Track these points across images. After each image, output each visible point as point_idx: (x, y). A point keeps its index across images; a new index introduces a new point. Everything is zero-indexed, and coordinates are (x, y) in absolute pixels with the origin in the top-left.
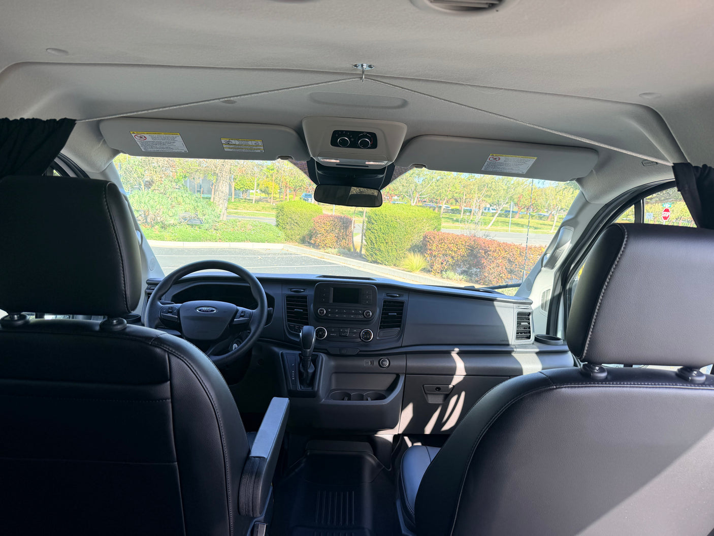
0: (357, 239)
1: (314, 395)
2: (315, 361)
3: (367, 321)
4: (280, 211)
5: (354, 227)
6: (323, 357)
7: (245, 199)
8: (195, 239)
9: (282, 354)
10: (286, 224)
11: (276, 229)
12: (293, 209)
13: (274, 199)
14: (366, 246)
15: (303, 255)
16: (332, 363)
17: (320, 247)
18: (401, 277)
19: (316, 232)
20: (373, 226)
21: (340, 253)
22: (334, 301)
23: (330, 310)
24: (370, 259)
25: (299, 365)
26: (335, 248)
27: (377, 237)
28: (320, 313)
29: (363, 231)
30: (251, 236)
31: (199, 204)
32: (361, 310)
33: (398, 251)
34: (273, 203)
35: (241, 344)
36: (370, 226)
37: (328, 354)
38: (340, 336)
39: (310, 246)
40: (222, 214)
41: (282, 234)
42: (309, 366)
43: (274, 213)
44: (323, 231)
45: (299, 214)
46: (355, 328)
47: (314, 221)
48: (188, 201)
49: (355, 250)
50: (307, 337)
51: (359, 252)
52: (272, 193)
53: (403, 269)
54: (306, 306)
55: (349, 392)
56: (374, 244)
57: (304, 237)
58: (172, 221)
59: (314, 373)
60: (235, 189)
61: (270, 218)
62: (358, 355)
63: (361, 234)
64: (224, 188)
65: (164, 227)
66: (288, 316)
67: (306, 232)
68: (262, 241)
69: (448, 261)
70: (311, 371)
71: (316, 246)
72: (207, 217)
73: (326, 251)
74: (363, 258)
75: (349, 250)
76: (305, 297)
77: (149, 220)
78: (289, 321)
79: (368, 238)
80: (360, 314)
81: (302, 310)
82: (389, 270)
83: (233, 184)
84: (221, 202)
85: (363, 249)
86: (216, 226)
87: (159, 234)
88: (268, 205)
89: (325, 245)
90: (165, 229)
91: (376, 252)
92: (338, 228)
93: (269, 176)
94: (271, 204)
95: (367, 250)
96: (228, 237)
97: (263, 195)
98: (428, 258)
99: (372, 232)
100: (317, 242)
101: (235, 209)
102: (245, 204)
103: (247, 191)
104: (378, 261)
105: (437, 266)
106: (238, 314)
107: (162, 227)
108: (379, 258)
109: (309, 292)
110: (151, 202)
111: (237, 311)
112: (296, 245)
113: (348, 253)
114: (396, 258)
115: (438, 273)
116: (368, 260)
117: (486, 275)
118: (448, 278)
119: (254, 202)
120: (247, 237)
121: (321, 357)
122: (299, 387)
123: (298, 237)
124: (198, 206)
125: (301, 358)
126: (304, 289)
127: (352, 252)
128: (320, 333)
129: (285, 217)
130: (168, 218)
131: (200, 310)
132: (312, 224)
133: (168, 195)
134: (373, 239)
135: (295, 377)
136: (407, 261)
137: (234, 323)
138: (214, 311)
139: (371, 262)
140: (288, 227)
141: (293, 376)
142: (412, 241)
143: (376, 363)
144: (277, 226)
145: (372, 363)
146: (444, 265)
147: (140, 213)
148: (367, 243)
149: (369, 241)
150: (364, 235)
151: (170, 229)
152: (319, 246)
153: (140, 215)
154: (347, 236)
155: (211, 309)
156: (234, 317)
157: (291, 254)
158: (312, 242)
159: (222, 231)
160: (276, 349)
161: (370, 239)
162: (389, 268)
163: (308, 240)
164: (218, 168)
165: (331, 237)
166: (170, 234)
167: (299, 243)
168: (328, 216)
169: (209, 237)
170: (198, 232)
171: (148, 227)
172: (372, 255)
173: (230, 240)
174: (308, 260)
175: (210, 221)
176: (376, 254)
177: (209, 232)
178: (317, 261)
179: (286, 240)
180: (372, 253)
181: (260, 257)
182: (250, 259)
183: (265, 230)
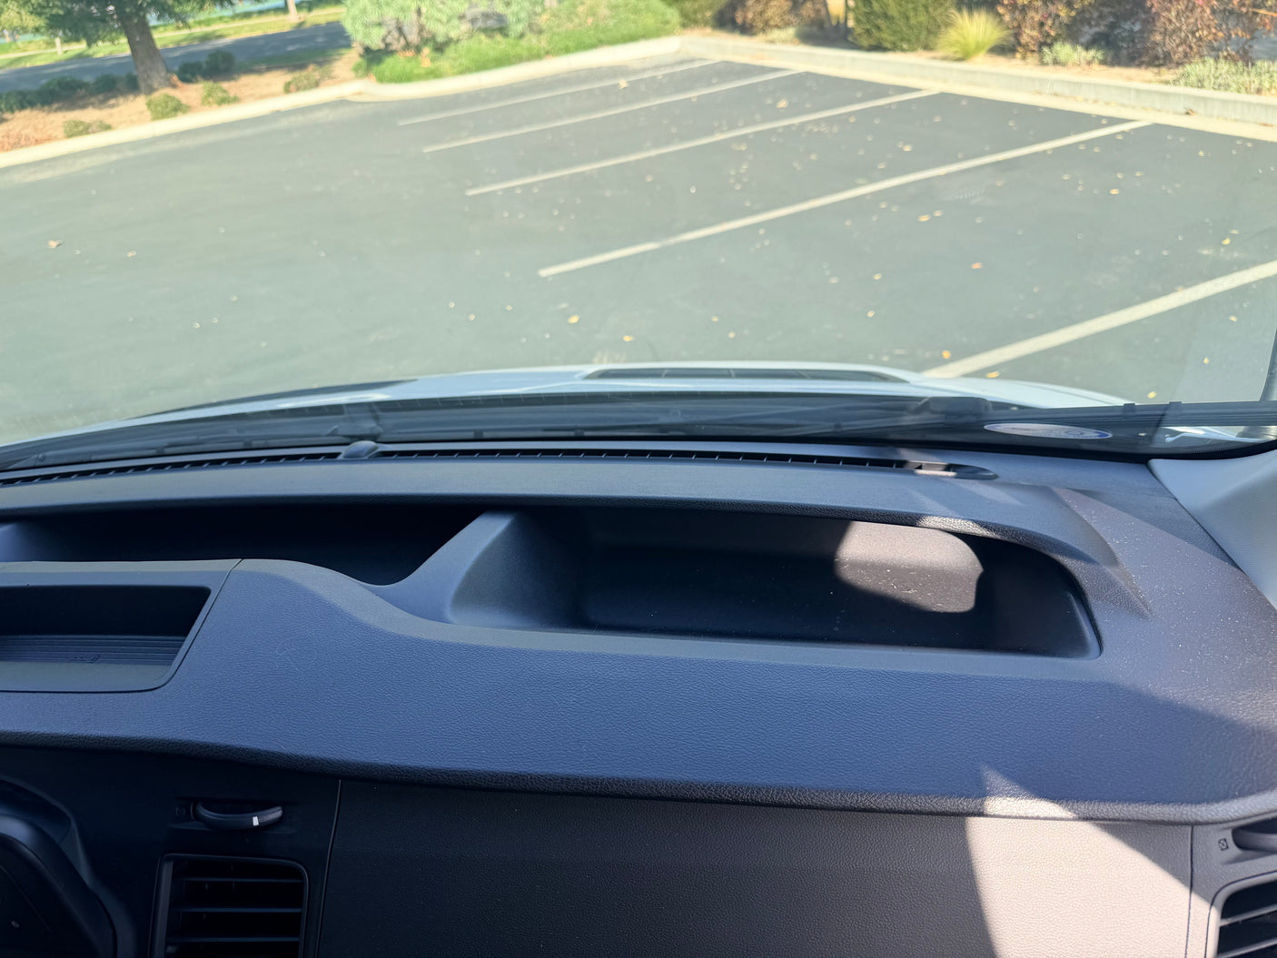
11: (662, 7)
14: (857, 10)
15: (719, 58)
17: (755, 30)
18: (939, 79)
21: (802, 38)
24: (866, 44)
26: (789, 27)
30: (608, 32)
33: (931, 11)
39: (733, 32)
41: (673, 15)
51: (841, 27)
53: (944, 56)
57: (722, 13)
68: (632, 38)
69: (1058, 16)
71: (746, 29)
72: (515, 8)
73: (767, 38)
74: (849, 43)
75: (820, 26)
77: (411, 38)
82: (911, 62)
85: (849, 15)
86: (536, 24)
87: (431, 66)
89: (766, 24)
90: (441, 51)
91: (879, 23)
95: (858, 21)
96: (562, 46)
98: (1007, 18)
100: (749, 19)
104: (884, 44)
105: (1029, 34)
107: (435, 50)
108: (886, 36)
112: (705, 36)
113: (818, 34)
114: (928, 31)
115: (1034, 51)
116: (861, 46)
117: (1158, 38)
118: (1056, 62)
120: (601, 36)
123: (709, 14)
127: (827, 31)
130: (443, 29)
136: (952, 34)
139: (867, 50)
146: (1046, 28)
147: (389, 27)
151: (450, 51)
152: (752, 26)
153: (389, 32)
157: (693, 59)
158: (738, 20)
159: (550, 33)
162: (911, 57)
163: (730, 16)
165: (779, 2)
166: (451, 61)
167: (711, 28)
169: (525, 54)
170: (502, 46)
171: (410, 54)
172: (868, 31)
173: (567, 50)
174: (728, 71)
175: (523, 15)
176: (878, 28)
177: (524, 42)
178: (747, 70)
179: (684, 26)
180: (868, 27)
181: (623, 83)
182: (604, 91)
183: (636, 13)
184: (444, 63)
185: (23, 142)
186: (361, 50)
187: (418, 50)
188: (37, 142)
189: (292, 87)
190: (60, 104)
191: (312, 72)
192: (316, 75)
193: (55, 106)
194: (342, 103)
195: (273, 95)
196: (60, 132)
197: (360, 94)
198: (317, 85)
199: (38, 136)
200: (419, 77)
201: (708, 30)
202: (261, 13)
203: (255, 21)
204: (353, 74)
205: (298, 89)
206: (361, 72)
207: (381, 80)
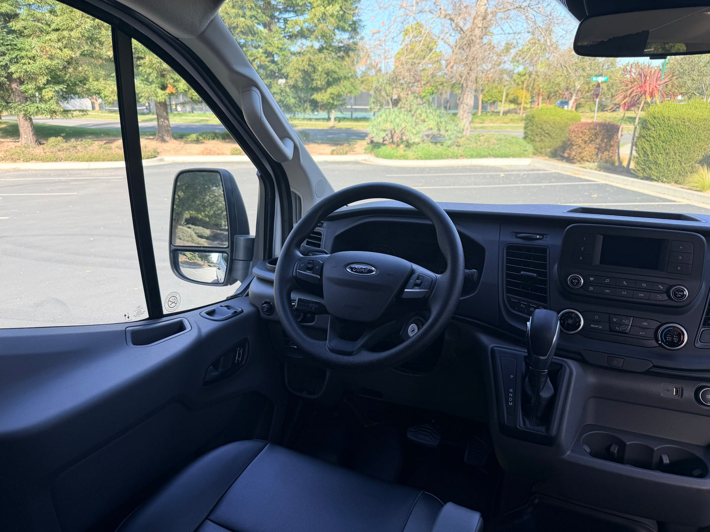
0: (625, 151)
1: (551, 441)
2: (556, 374)
3: (676, 309)
4: (530, 121)
5: (622, 135)
6: (573, 367)
7: (493, 112)
8: (438, 157)
9: (493, 351)
10: (535, 136)
11: (524, 143)
12: (545, 118)
13: (524, 110)
14: (637, 158)
15: (554, 171)
16: (591, 379)
17: (575, 161)
18: (685, 198)
19: (571, 144)
20: (649, 132)
21: (602, 168)
22: (602, 262)
23: (592, 279)
24: (641, 175)
25: (524, 378)
26: (594, 162)
27: (654, 146)
28: (572, 282)
29: (633, 139)
30: (494, 151)
31: (442, 120)
32: (662, 284)
33: (683, 164)
34: (523, 114)
35: (423, 325)
36: (644, 133)
37: (582, 361)
38: (611, 330)
39: (562, 160)
40: (465, 128)
41: (530, 148)
42: (542, 386)
43: (522, 124)
44: (580, 141)
45: (551, 123)
46: (646, 319)
47: (570, 131)
48: (431, 116)
49: (620, 163)
50: (541, 332)
51: (625, 166)
52: (523, 102)
53: (687, 187)
54: (544, 267)
55: (623, 438)
56: (648, 155)
57: (556, 150)
58: (417, 140)
59: (553, 400)
60: (482, 102)
61: (517, 129)
62: (648, 373)
63: (630, 145)
64: (469, 100)
65: (408, 145)
66: (508, 283)
67: (559, 144)
68: (506, 156)
70: (546, 394)
71: (570, 160)
72: (449, 133)
73: (582, 165)
74: (631, 173)
75: (613, 164)
76: (543, 250)
77: (395, 139)
78: (509, 291)
79: (640, 149)
80: (660, 292)
81: (535, 275)
82: (668, 188)
83: (481, 97)
84: (465, 115)
85: (632, 162)
86: (458, 142)
87: (404, 153)
88: (516, 116)
89: (582, 159)
90: (410, 147)
91: (651, 166)
92: (600, 138)
93: (520, 83)
94: (521, 115)
95: (637, 163)
96: (470, 154)
97: (512, 106)
99: (647, 141)
100: (572, 156)
101: (481, 123)
102: (492, 117)
103: (494, 102)
104: (653, 177)
106: (412, 281)
107: (407, 146)
108: (654, 173)
109: (553, 241)
110: (397, 120)
111: (413, 272)
112: (546, 160)
113: (611, 167)
114: (679, 173)
116: (638, 176)
119: (501, 114)
120: (491, 152)
121: (568, 370)
122: (521, 423)
123: (549, 150)
124: (441, 122)
125: (527, 365)
126: (543, 235)
127: (617, 167)
128: (570, 321)
129: (534, 127)
130: (413, 137)
131: (352, 269)
132: (567, 135)
133: (413, 112)
134: (648, 149)
135: (514, 402)
136: (696, 177)
137: (404, 296)
138: (372, 271)
139: (642, 179)
140: (537, 139)
141: (511, 400)
142: (705, 149)
143: (689, 393)
144: (525, 138)
145: (680, 392)
147: (387, 133)
148: (639, 154)
149: (641, 153)
150: (634, 144)
151: (414, 148)
152: (573, 159)
153: (387, 135)
154: (611, 146)
155: (369, 267)
156: (405, 285)
157: (539, 170)
158: (566, 155)
159: (464, 147)
160: (485, 339)
161: (643, 149)
162: (667, 186)
163: (561, 153)
164: (464, 78)
165: (591, 149)
166: (413, 152)
167: (549, 157)
168: (588, 124)
169: (450, 154)
170: (440, 149)
171: (394, 146)
172: (644, 170)
173: (472, 157)
174: (559, 177)
175: (452, 137)
176: (650, 169)
177: (451, 149)
178: (570, 178)
179: (534, 154)
180: (645, 167)
181: (502, 175)
182: (492, 176)
183: (510, 144)
184: (410, 153)
185: (212, 153)
186: (369, 141)
187: (398, 145)
188: (218, 154)
189: (335, 153)
190: (229, 141)
191: (345, 147)
192: (347, 149)
193: (227, 141)
194: (357, 163)
195: (326, 154)
196: (228, 152)
197: (365, 160)
198: (346, 153)
199: (219, 152)
200: (397, 158)
201: (547, 158)
202: (317, 119)
203: (313, 122)
204: (364, 151)
205: (337, 154)
206: (368, 151)
207: (377, 156)
